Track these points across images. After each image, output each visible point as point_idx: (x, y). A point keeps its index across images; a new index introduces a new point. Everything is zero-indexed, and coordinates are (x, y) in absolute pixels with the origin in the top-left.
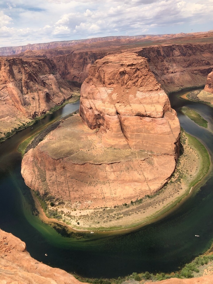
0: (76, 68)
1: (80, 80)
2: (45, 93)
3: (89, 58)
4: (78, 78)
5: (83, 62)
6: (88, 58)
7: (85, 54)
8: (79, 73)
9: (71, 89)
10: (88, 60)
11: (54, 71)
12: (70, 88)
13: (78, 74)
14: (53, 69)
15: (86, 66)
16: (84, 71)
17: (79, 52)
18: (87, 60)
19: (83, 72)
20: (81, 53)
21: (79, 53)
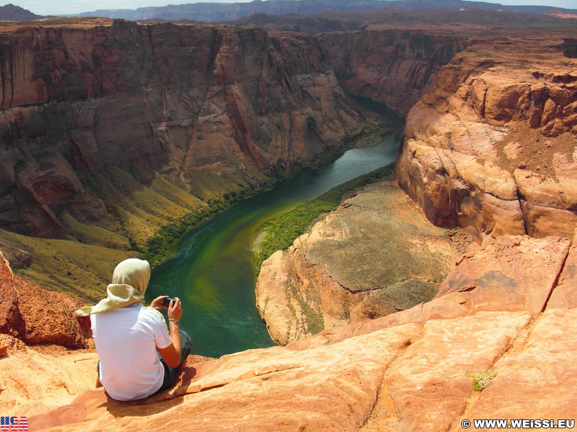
0: (373, 65)
1: (380, 95)
2: (307, 116)
3: (411, 46)
4: (375, 89)
5: (392, 53)
6: (408, 45)
7: (401, 34)
8: (378, 77)
9: (359, 115)
10: (407, 49)
11: (323, 66)
12: (358, 112)
13: (375, 81)
14: (323, 63)
15: (400, 64)
16: (393, 74)
17: (388, 29)
18: (404, 50)
19: (389, 76)
20: (391, 31)
21: (387, 31)
